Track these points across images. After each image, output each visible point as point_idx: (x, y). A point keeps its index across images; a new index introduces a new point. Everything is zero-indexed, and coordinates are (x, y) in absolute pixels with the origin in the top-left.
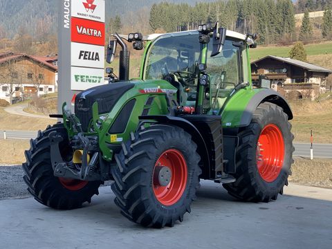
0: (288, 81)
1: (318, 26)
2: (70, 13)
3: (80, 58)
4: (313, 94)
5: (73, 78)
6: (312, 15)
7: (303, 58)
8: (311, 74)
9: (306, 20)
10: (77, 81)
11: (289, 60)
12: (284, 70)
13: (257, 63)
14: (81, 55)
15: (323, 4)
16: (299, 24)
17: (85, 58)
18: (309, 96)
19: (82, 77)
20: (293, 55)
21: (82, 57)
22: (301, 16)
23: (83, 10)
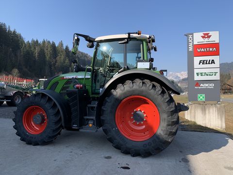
2: (193, 43)
3: (200, 64)
5: (195, 75)
10: (198, 75)
14: (200, 62)
17: (203, 64)
19: (201, 73)
21: (201, 64)
23: (202, 40)
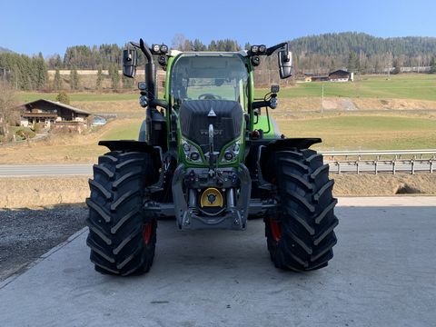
0: (59, 119)
1: (67, 82)
4: (79, 130)
6: (61, 72)
7: (67, 102)
8: (77, 114)
9: (57, 76)
11: (58, 103)
12: (55, 111)
13: (32, 104)
15: (69, 65)
16: (52, 78)
18: (76, 131)
20: (59, 100)
22: (52, 72)
